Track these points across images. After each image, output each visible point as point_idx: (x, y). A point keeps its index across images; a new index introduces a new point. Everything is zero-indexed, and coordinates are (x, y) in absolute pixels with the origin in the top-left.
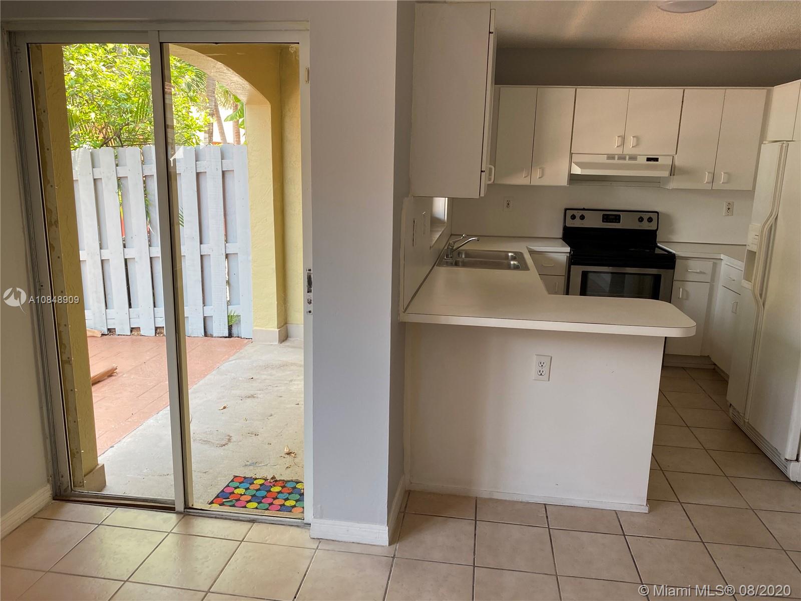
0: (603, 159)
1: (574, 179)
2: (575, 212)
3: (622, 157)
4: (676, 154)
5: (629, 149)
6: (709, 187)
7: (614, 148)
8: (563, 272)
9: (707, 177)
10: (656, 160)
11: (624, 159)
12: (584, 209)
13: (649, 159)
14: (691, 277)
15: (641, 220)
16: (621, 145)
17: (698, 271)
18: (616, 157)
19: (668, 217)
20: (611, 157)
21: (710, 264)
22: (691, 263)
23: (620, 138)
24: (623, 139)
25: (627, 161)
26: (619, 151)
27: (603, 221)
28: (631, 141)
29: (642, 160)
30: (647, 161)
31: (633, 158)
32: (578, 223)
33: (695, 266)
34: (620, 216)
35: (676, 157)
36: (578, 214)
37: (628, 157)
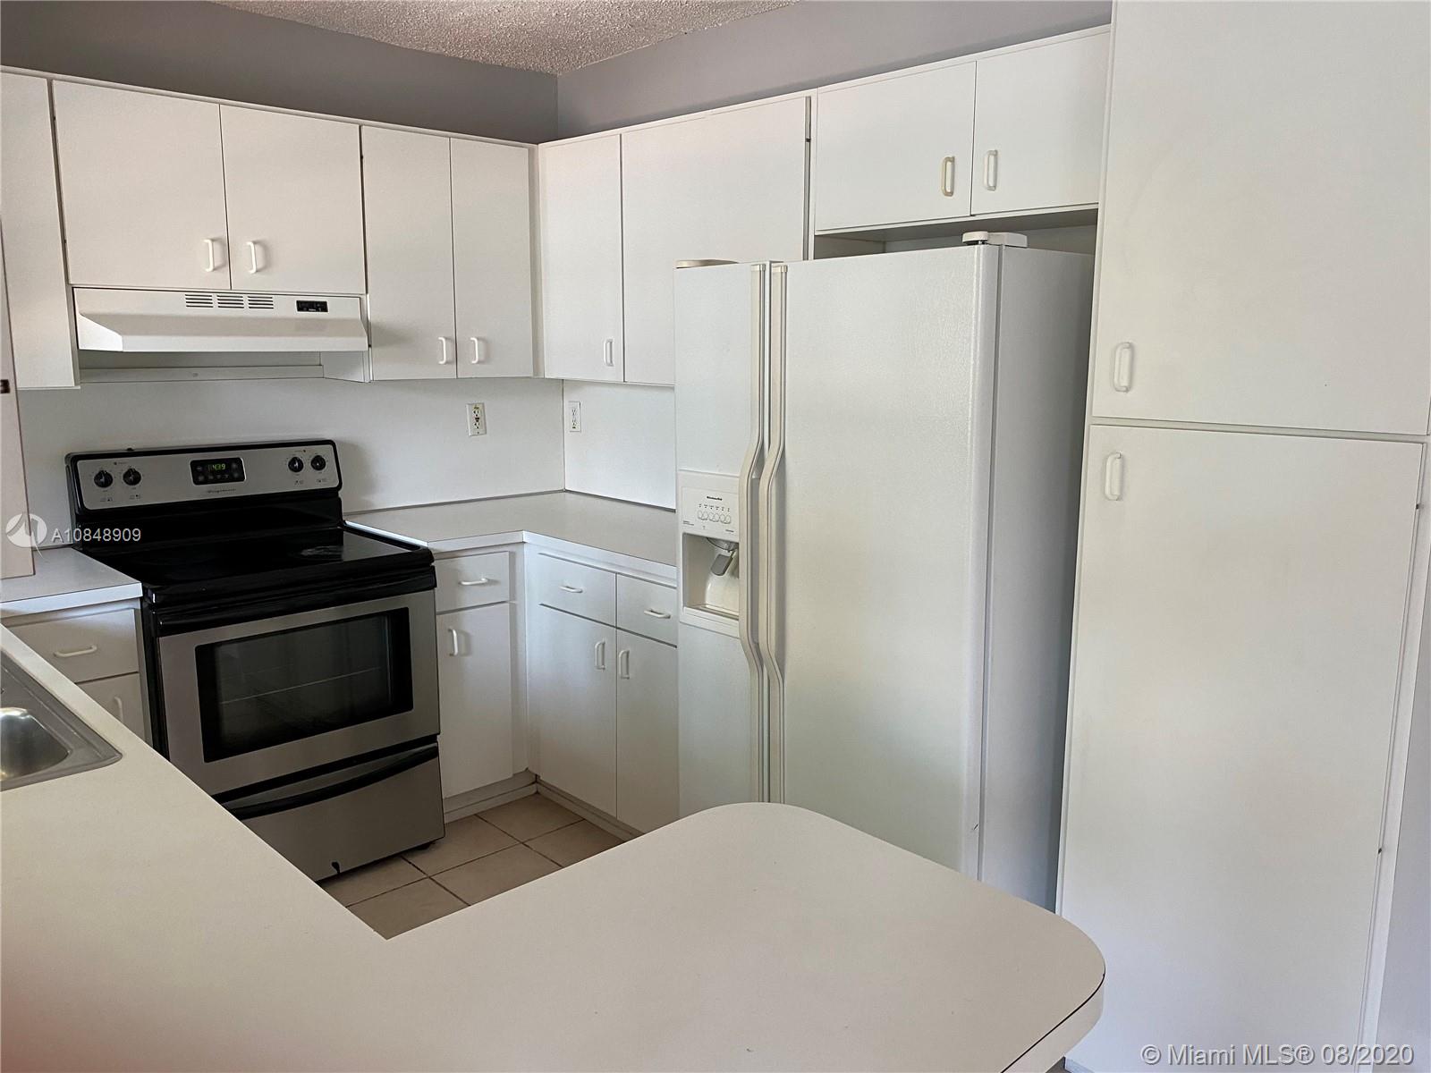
0: (177, 306)
1: (90, 364)
2: (106, 465)
3: (231, 300)
4: (367, 292)
5: (247, 275)
6: (450, 373)
7: (204, 272)
8: (133, 659)
9: (445, 353)
10: (322, 307)
11: (238, 304)
12: (131, 453)
13: (302, 306)
14: (468, 599)
15: (296, 465)
16: (223, 266)
17: (484, 580)
20: (198, 299)
21: (502, 558)
22: (464, 563)
23: (217, 246)
24: (226, 246)
25: (246, 312)
26: (220, 283)
27: (197, 482)
28: (248, 259)
29: (286, 308)
30: (299, 309)
31: (260, 301)
32: (120, 497)
33: (474, 570)
34: (238, 461)
35: (368, 299)
36: (117, 469)
37: (246, 299)
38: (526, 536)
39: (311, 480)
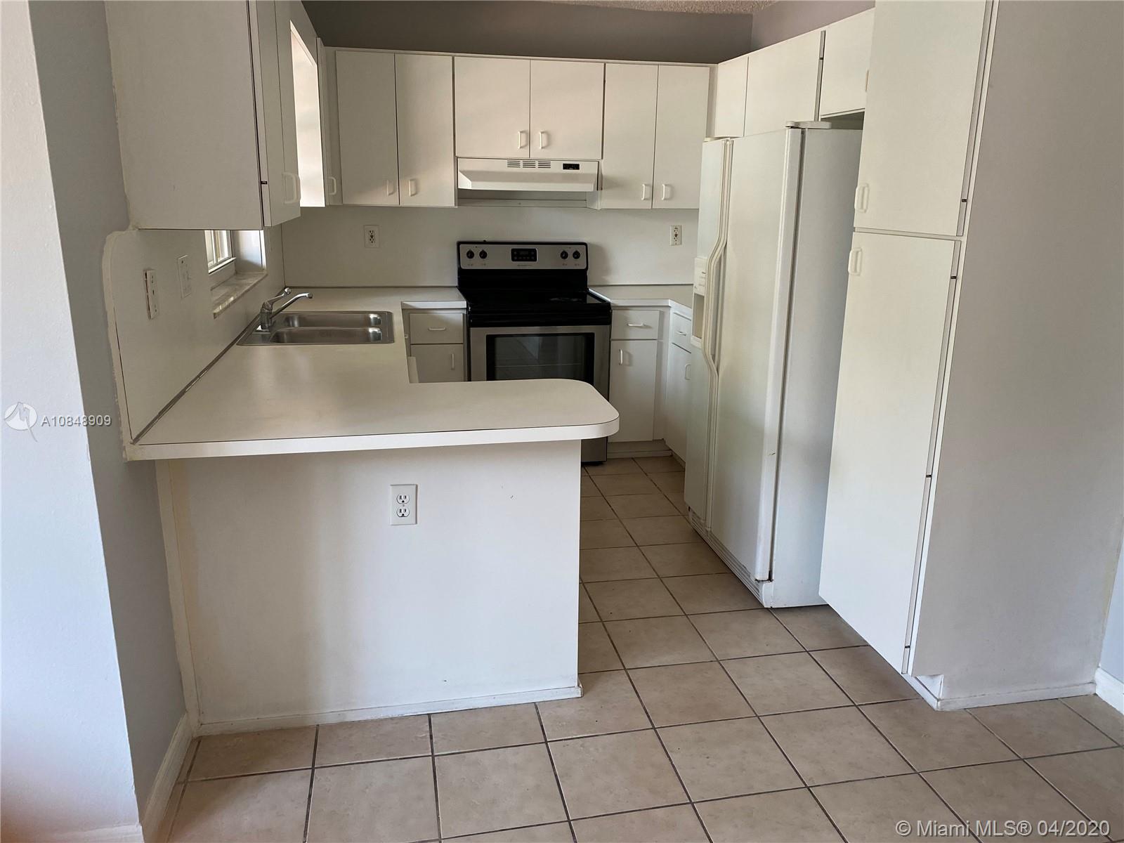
0: (502, 167)
1: (464, 196)
2: (472, 247)
3: (529, 163)
4: (602, 158)
5: (538, 152)
6: (648, 205)
7: (517, 152)
8: (459, 337)
9: (644, 192)
10: (576, 167)
11: (533, 166)
12: (485, 243)
13: (566, 167)
14: (633, 334)
15: (564, 255)
16: (526, 145)
17: (641, 325)
18: (521, 162)
19: (600, 250)
20: (513, 163)
21: (655, 314)
22: (632, 314)
23: (524, 135)
24: (528, 135)
25: (537, 170)
26: (524, 154)
27: (513, 260)
28: (539, 140)
29: (557, 168)
30: (564, 168)
31: (545, 164)
32: (477, 264)
33: (636, 318)
34: (534, 251)
35: (602, 162)
36: (477, 250)
37: (537, 163)
38: (670, 303)
39: (571, 264)
